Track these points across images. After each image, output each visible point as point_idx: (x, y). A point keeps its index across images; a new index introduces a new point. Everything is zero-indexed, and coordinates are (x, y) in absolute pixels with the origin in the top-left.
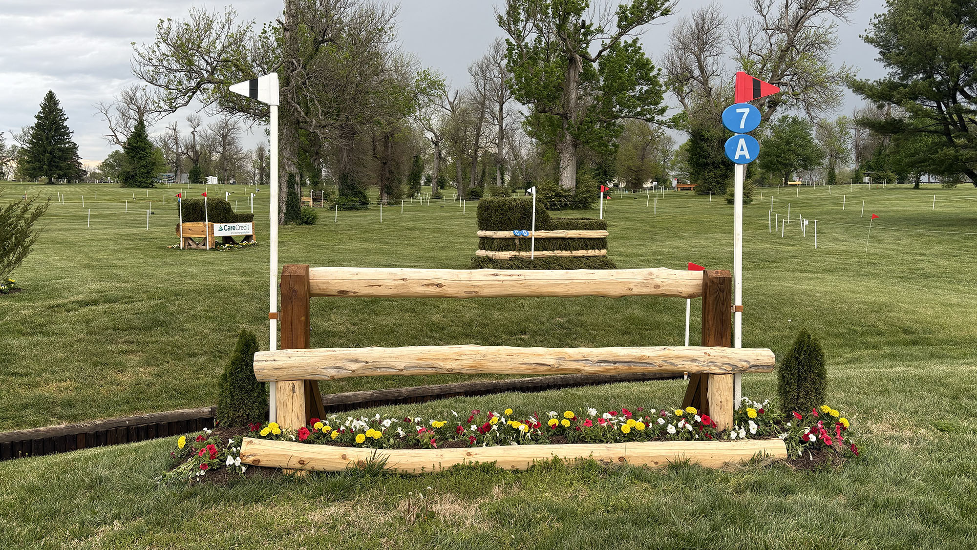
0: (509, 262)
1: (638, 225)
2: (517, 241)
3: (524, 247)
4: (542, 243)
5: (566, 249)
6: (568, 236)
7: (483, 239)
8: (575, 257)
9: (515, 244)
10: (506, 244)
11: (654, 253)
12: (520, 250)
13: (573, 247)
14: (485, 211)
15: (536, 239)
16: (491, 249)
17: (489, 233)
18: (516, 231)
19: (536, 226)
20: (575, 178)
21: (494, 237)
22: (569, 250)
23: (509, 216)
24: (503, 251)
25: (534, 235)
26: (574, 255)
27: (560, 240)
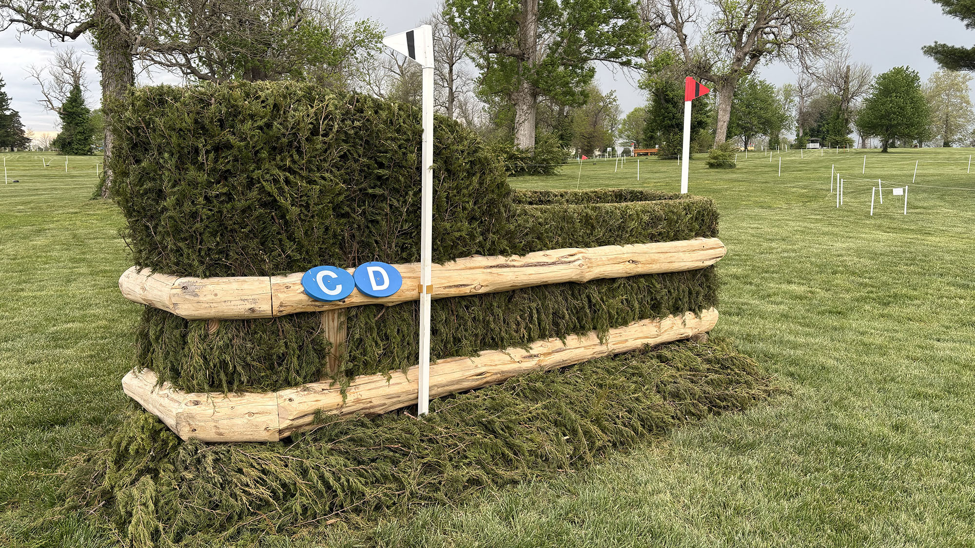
0: (281, 455)
2: (327, 328)
3: (374, 353)
5: (580, 330)
6: (590, 275)
9: (319, 346)
10: (261, 352)
12: (350, 374)
18: (321, 273)
19: (438, 235)
20: (534, 136)
22: (595, 328)
23: (269, 187)
24: (240, 391)
25: (430, 288)
26: (611, 347)
27: (557, 292)
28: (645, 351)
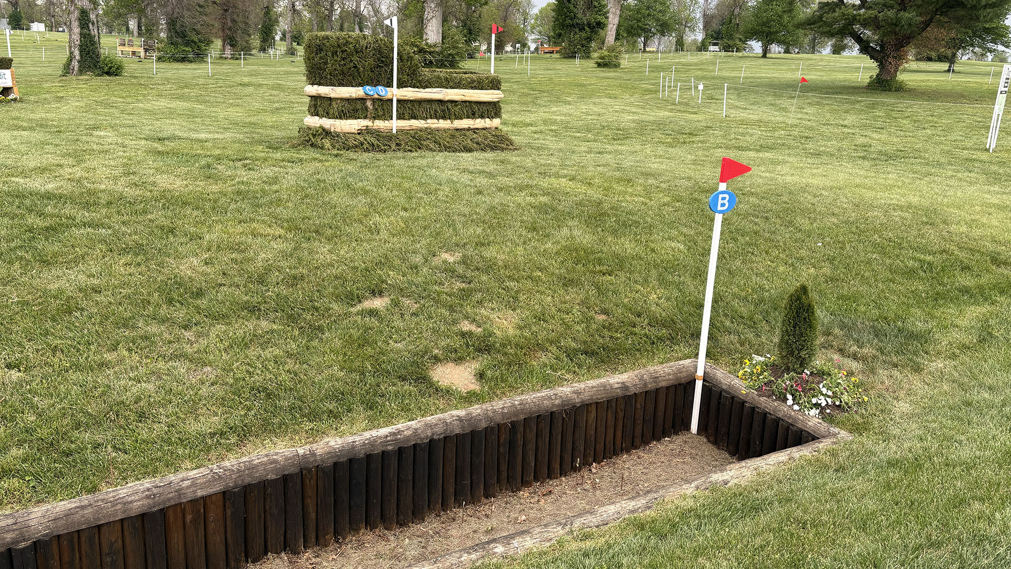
0: (358, 137)
1: (515, 87)
2: (369, 104)
3: (381, 113)
4: (409, 109)
5: (444, 118)
6: (447, 98)
7: (315, 98)
8: (457, 130)
9: (366, 108)
10: (352, 108)
11: (545, 122)
12: (375, 118)
13: (455, 115)
14: (317, 54)
15: (399, 101)
16: (328, 115)
17: (324, 90)
18: (368, 87)
19: (398, 80)
20: (441, 32)
21: (333, 95)
22: (450, 119)
23: (356, 63)
24: (346, 119)
25: (396, 95)
26: (455, 126)
27: (436, 103)
28: (469, 129)
